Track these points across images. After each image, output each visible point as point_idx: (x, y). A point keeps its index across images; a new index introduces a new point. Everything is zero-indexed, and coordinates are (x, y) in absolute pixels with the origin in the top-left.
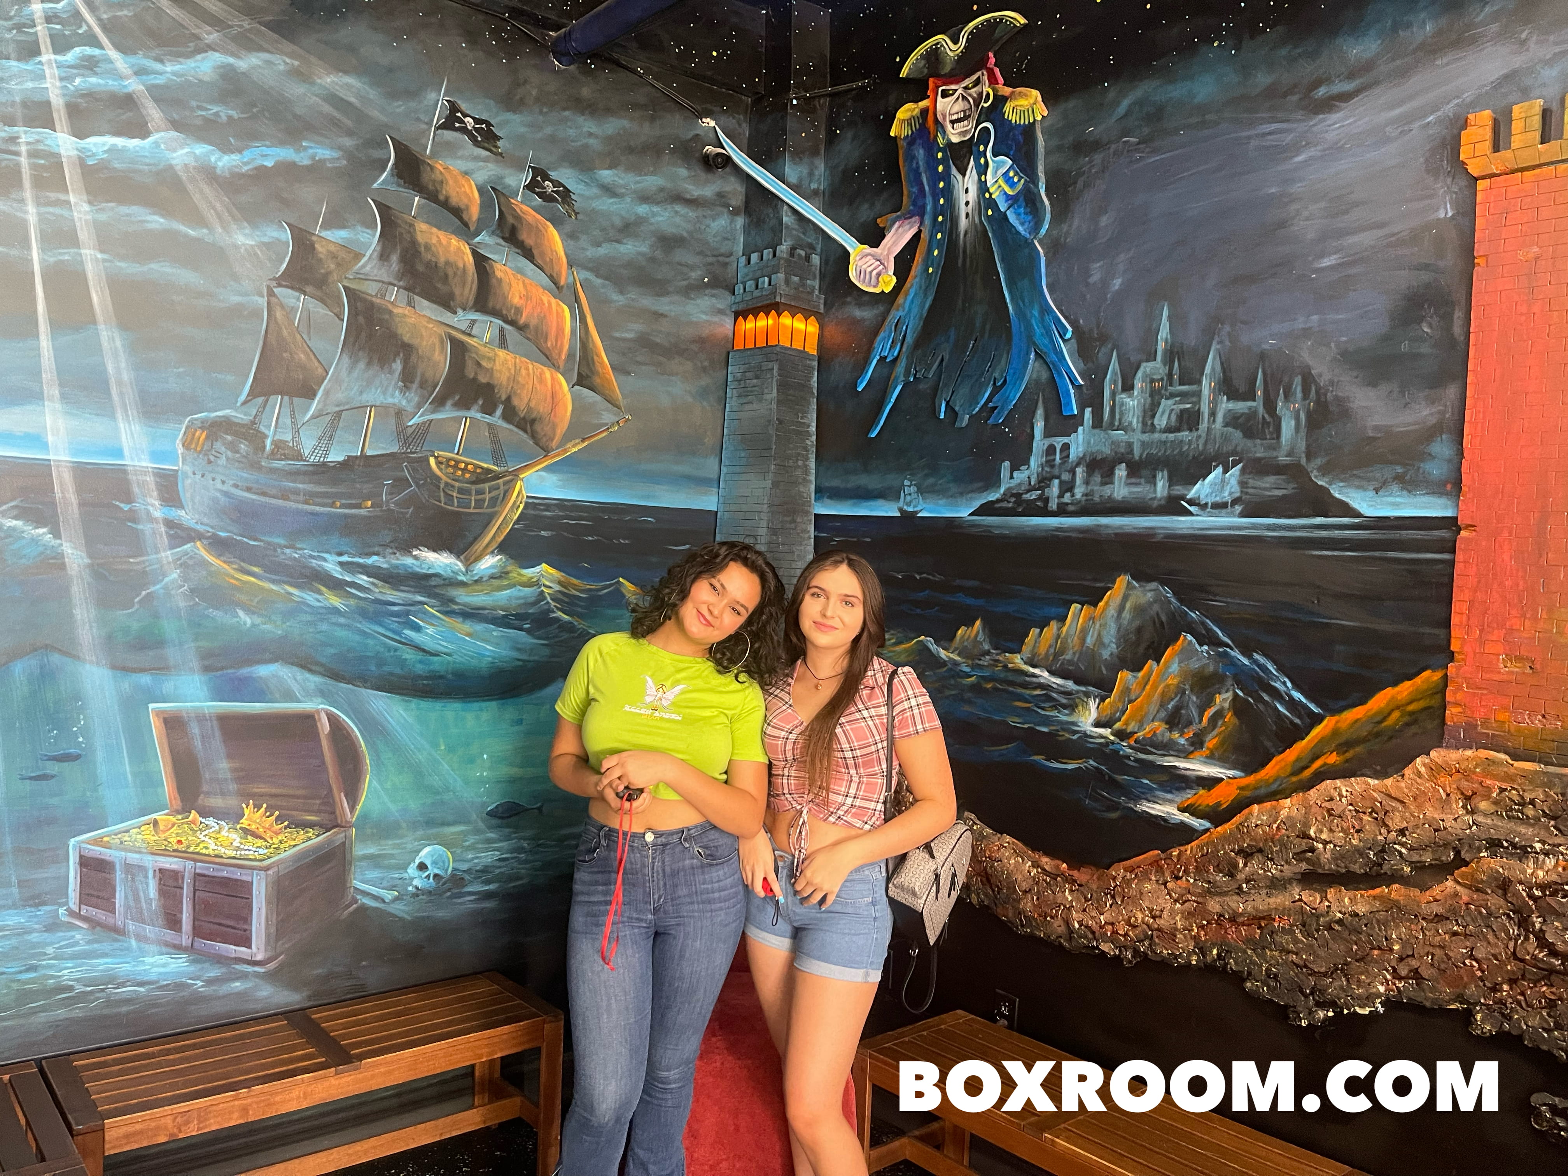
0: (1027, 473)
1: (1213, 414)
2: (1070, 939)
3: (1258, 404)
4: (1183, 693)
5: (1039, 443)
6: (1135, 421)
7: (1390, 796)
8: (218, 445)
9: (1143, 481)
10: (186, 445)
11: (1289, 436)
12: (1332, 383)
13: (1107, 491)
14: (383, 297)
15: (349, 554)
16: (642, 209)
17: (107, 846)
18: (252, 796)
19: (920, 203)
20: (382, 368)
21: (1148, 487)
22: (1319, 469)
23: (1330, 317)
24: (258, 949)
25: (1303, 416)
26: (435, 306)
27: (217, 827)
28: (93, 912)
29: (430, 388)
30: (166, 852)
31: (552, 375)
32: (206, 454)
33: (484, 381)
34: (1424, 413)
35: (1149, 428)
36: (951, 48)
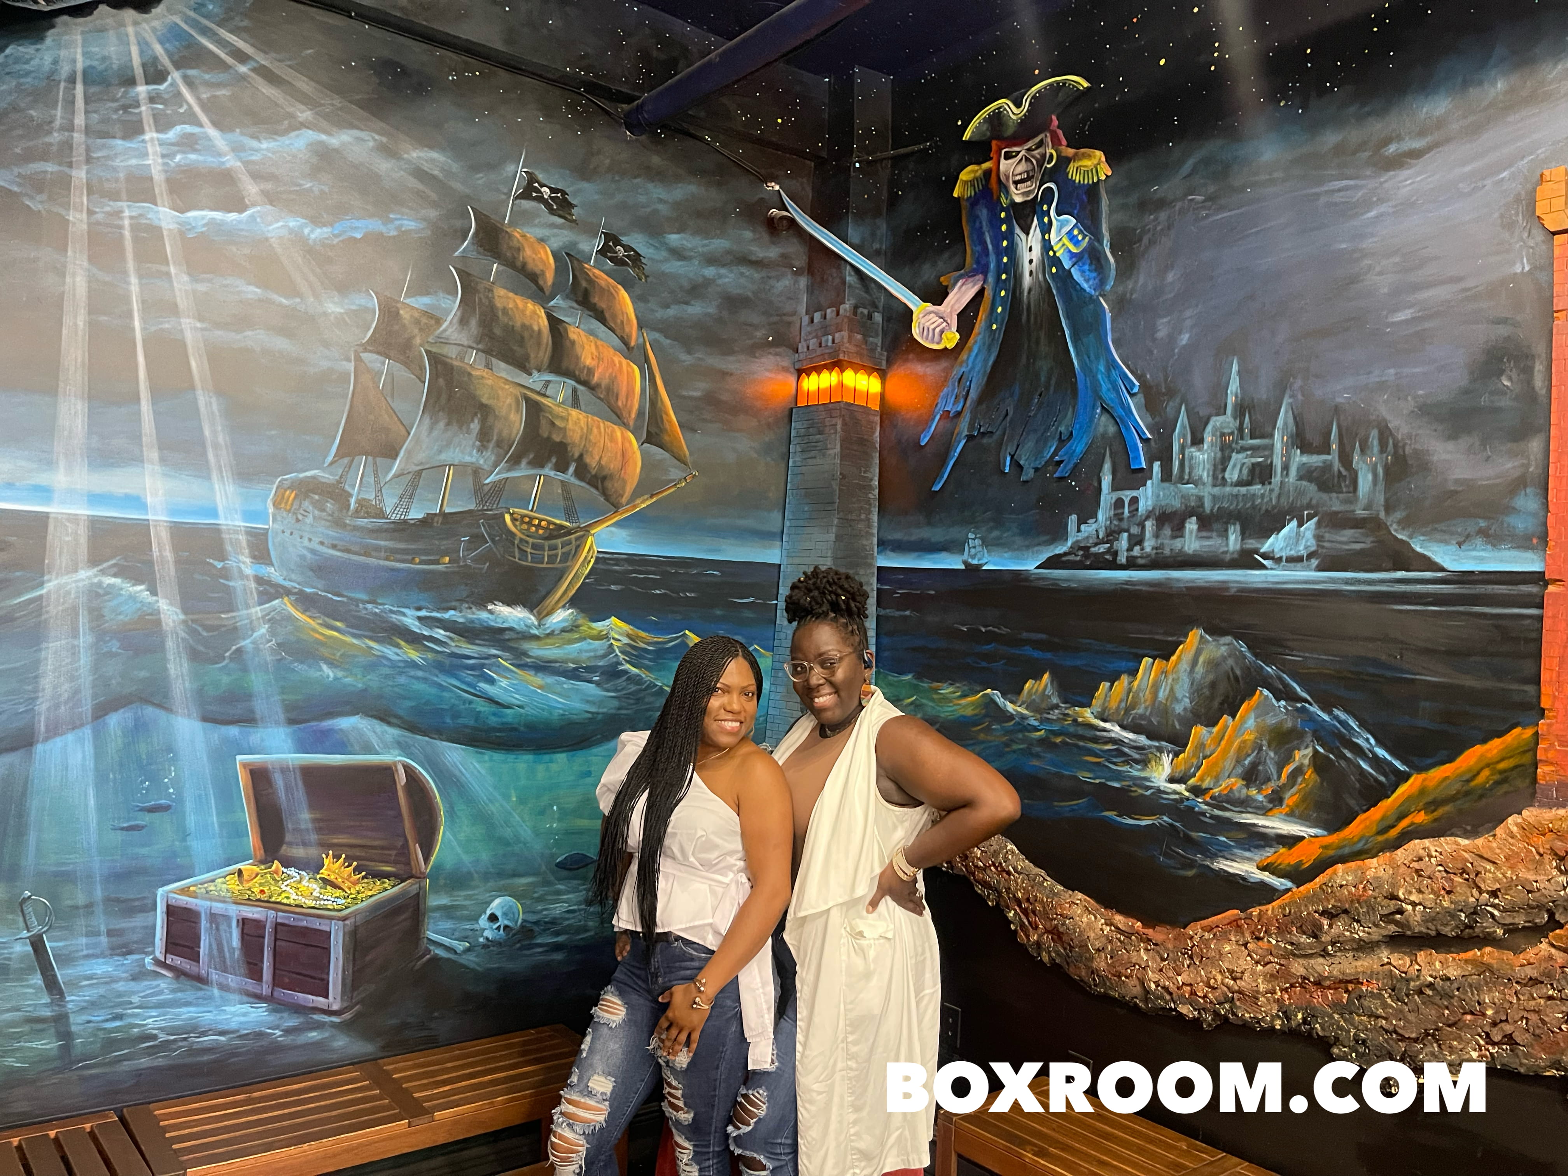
0: (1094, 526)
1: (1286, 468)
2: (1146, 1000)
3: (1333, 457)
4: (1260, 749)
5: (1107, 496)
6: (1205, 474)
7: (1481, 857)
8: (306, 505)
9: (1214, 534)
10: (275, 504)
11: (1367, 489)
12: (1410, 436)
13: (1177, 544)
14: (462, 359)
15: (427, 608)
16: (710, 272)
17: (194, 896)
18: (331, 846)
19: (983, 262)
20: (460, 428)
21: (1220, 541)
22: (1399, 523)
23: (1406, 371)
24: (334, 1000)
25: (1380, 470)
26: (511, 368)
27: (298, 878)
28: (178, 961)
29: (506, 447)
30: (249, 902)
31: (622, 434)
32: (294, 513)
33: (558, 440)
34: (1506, 466)
35: (1220, 482)
36: (1014, 112)
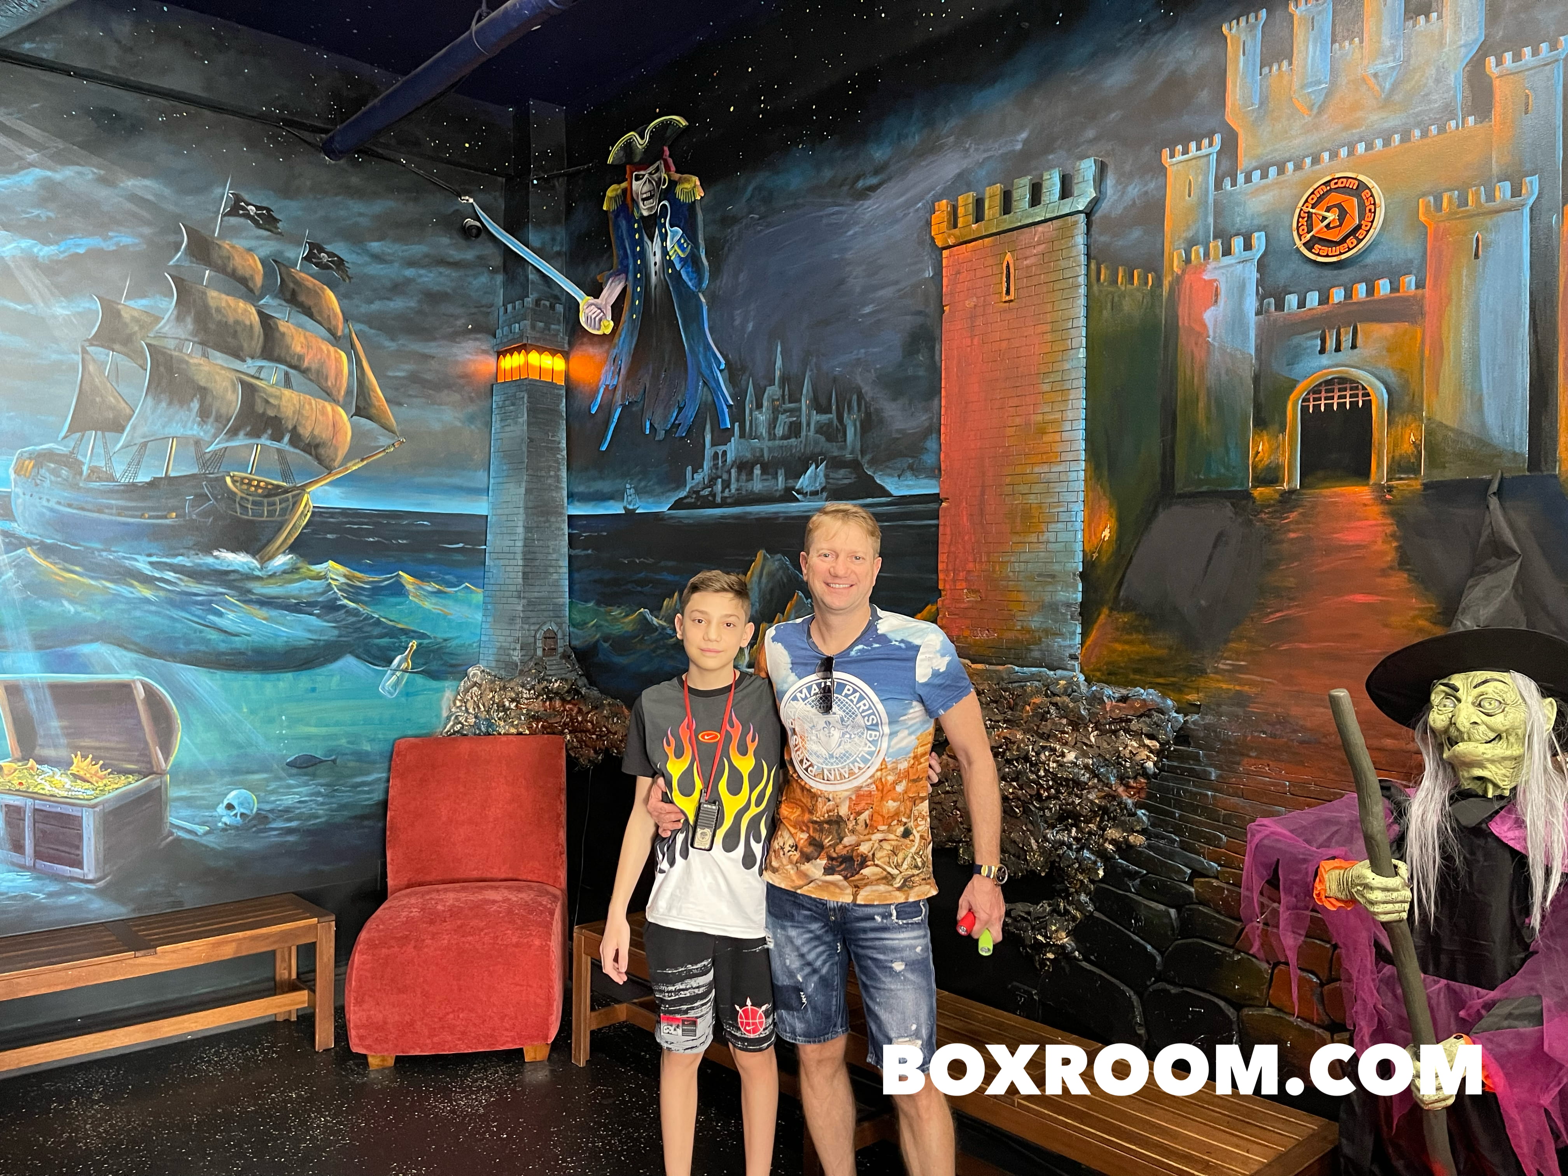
0: (702, 474)
1: (808, 425)
3: (833, 416)
5: (709, 451)
6: (764, 431)
8: (43, 471)
9: (770, 477)
10: (16, 472)
11: (851, 439)
12: (873, 399)
13: (749, 485)
14: (181, 351)
15: (157, 555)
16: (410, 272)
20: (182, 407)
21: (773, 482)
22: (869, 463)
23: (871, 350)
24: (89, 870)
25: (858, 425)
26: (226, 356)
27: (51, 773)
29: (225, 421)
30: (10, 792)
31: (333, 410)
32: (33, 479)
33: (273, 415)
34: (923, 419)
35: (772, 436)
36: (641, 143)
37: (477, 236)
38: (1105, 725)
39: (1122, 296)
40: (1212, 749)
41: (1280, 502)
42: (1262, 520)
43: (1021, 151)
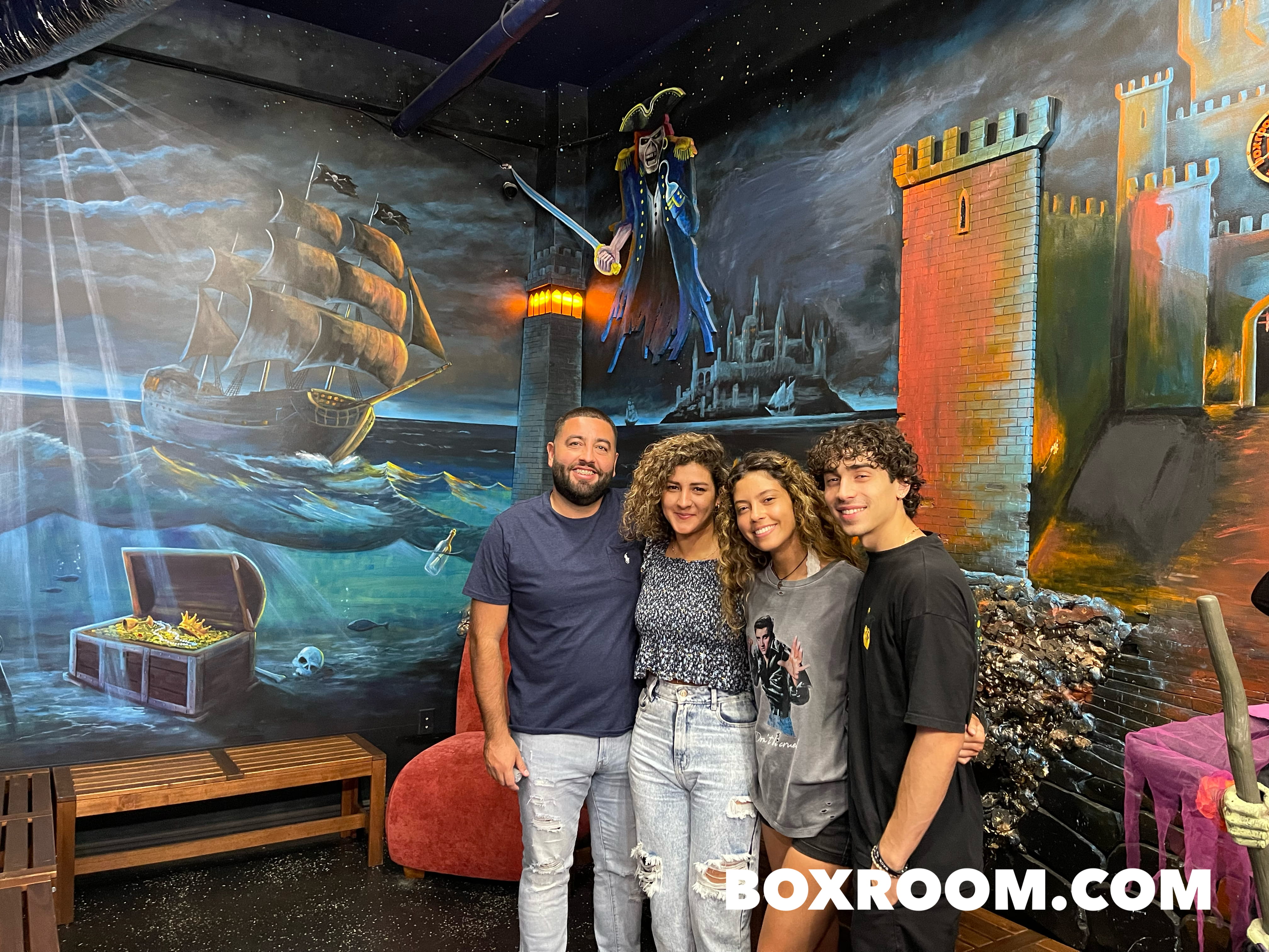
0: (689, 393)
1: (781, 348)
3: (802, 340)
5: (695, 372)
6: (742, 355)
8: (167, 387)
9: (746, 394)
10: (146, 387)
11: (818, 360)
12: (838, 324)
13: (728, 402)
14: (276, 291)
15: (253, 455)
16: (458, 227)
18: (188, 608)
19: (631, 215)
20: (275, 336)
21: (749, 399)
22: (833, 381)
23: (837, 281)
24: (190, 707)
25: (825, 348)
26: (309, 295)
27: (165, 627)
28: (84, 676)
29: (308, 348)
30: (132, 641)
31: (393, 338)
32: (160, 393)
33: (345, 342)
34: (882, 342)
35: (749, 359)
36: (646, 112)
37: (513, 196)
38: (1051, 630)
39: (1075, 224)
40: (1161, 659)
41: (1235, 419)
42: (1215, 436)
43: (978, 95)
